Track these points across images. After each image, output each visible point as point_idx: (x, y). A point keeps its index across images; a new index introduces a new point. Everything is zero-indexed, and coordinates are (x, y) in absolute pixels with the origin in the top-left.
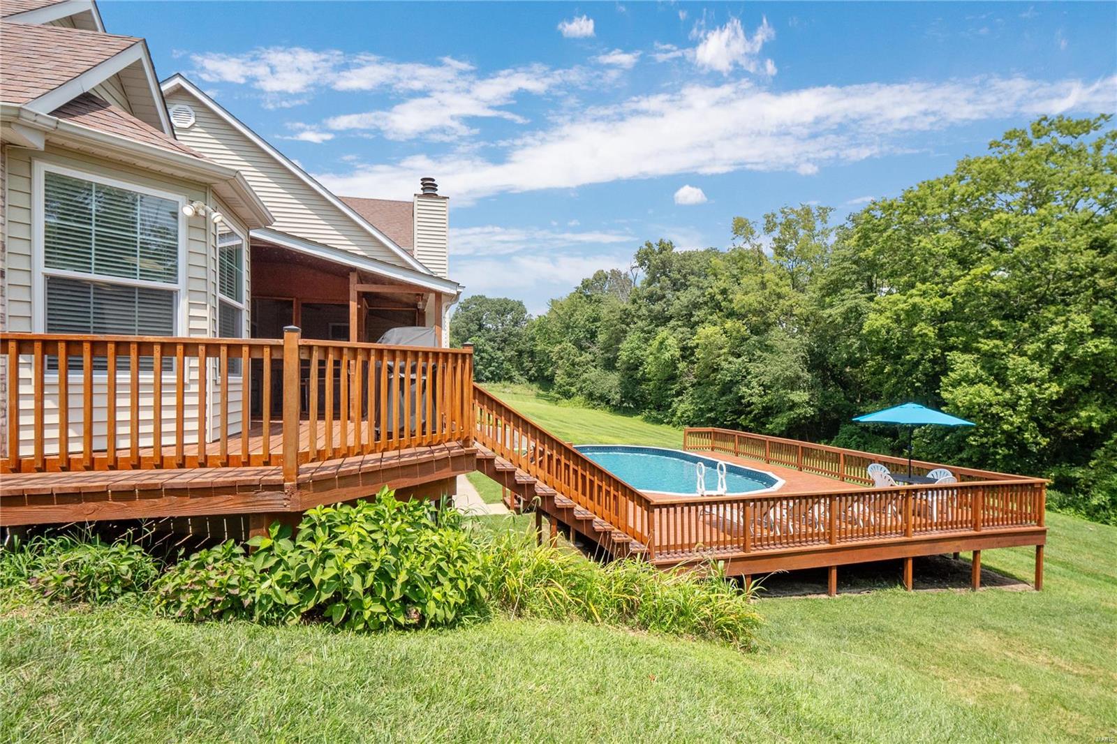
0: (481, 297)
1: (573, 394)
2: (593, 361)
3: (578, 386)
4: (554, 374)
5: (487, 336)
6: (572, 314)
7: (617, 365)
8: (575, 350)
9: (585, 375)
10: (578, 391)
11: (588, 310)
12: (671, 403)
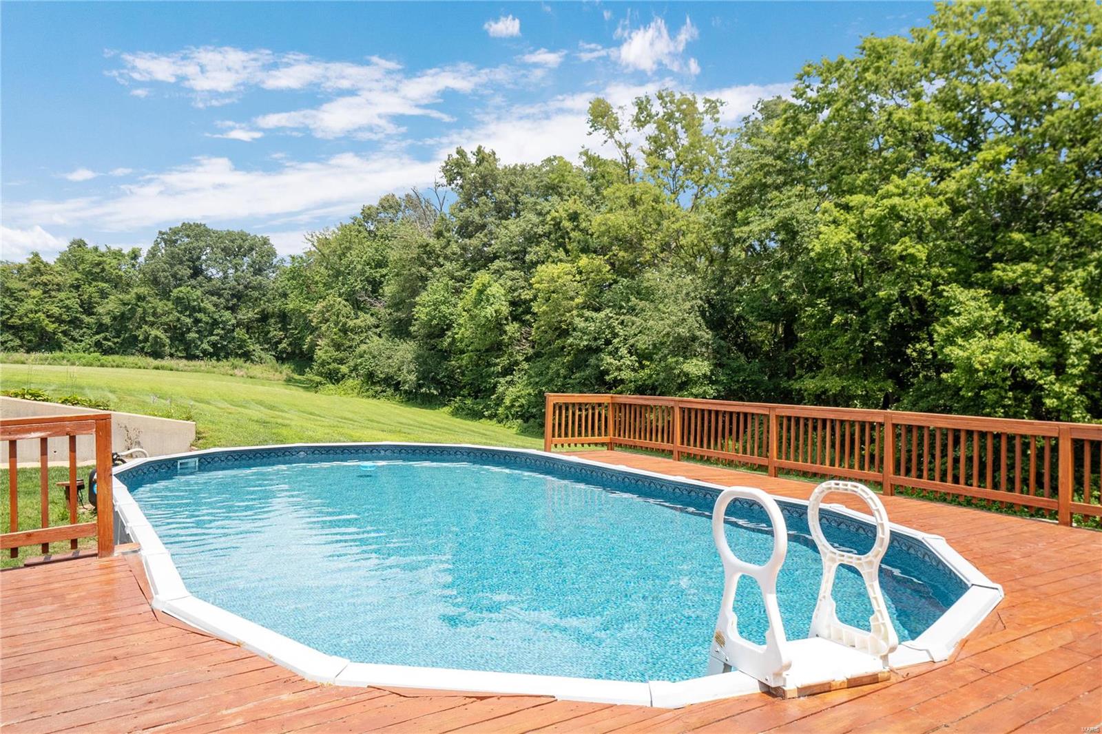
0: (198, 226)
1: (343, 376)
2: (377, 326)
3: (352, 364)
4: (313, 346)
5: (207, 286)
6: (344, 254)
7: (412, 329)
8: (347, 308)
9: (363, 347)
10: (351, 371)
11: (369, 250)
12: (495, 386)
